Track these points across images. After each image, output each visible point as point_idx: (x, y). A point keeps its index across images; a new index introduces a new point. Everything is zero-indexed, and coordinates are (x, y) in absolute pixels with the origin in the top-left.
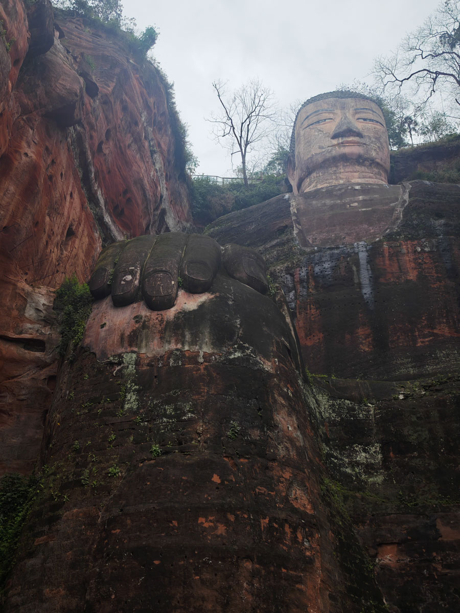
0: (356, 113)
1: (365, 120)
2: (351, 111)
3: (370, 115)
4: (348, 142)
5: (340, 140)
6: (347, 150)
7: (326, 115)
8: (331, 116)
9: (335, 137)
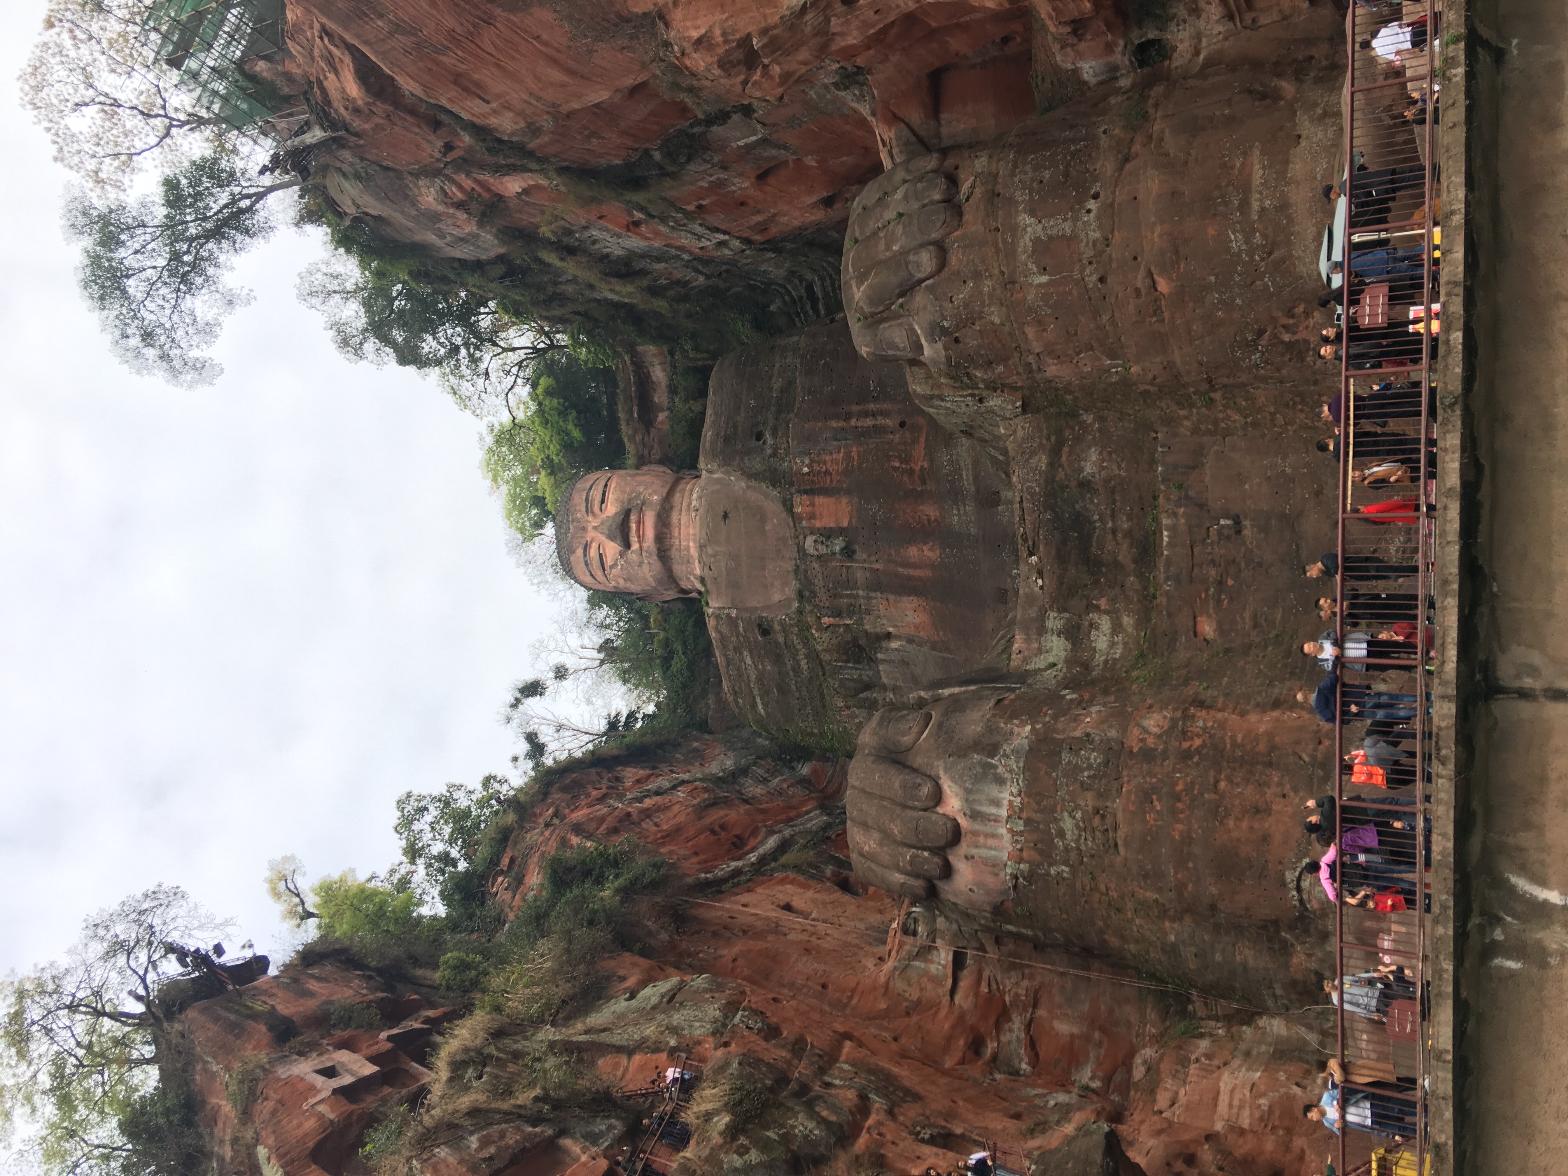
0: (593, 512)
2: (590, 518)
3: (597, 495)
4: (638, 528)
5: (634, 539)
6: (650, 533)
9: (627, 545)
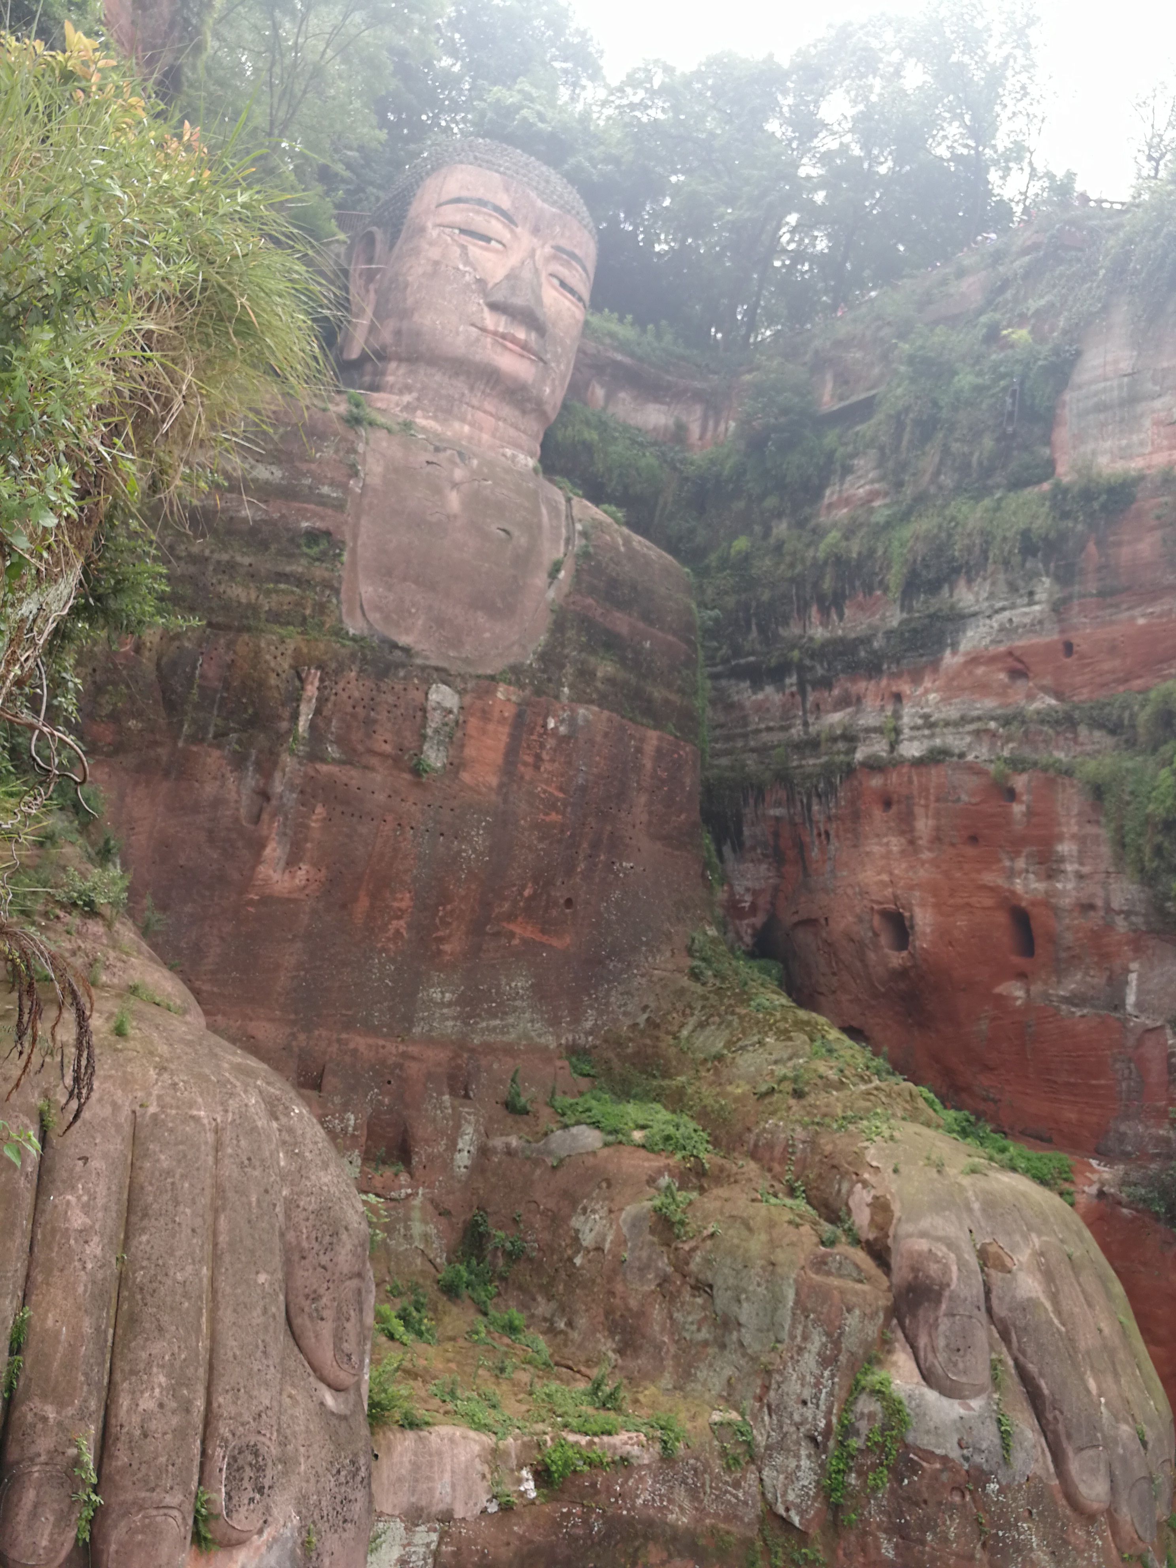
1: (563, 284)
4: (514, 340)
5: (502, 324)
6: (505, 360)
7: (496, 227)
8: (507, 236)
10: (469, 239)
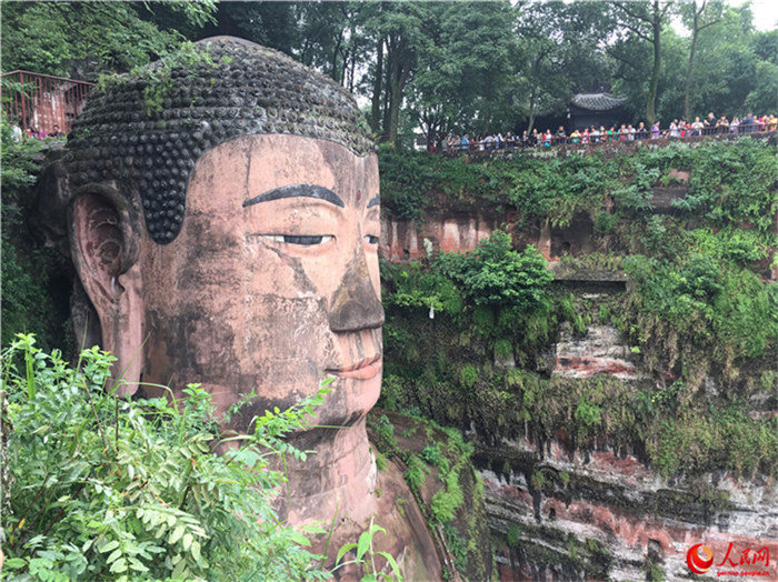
1: (371, 239)
7: (325, 218)
10: (299, 247)
